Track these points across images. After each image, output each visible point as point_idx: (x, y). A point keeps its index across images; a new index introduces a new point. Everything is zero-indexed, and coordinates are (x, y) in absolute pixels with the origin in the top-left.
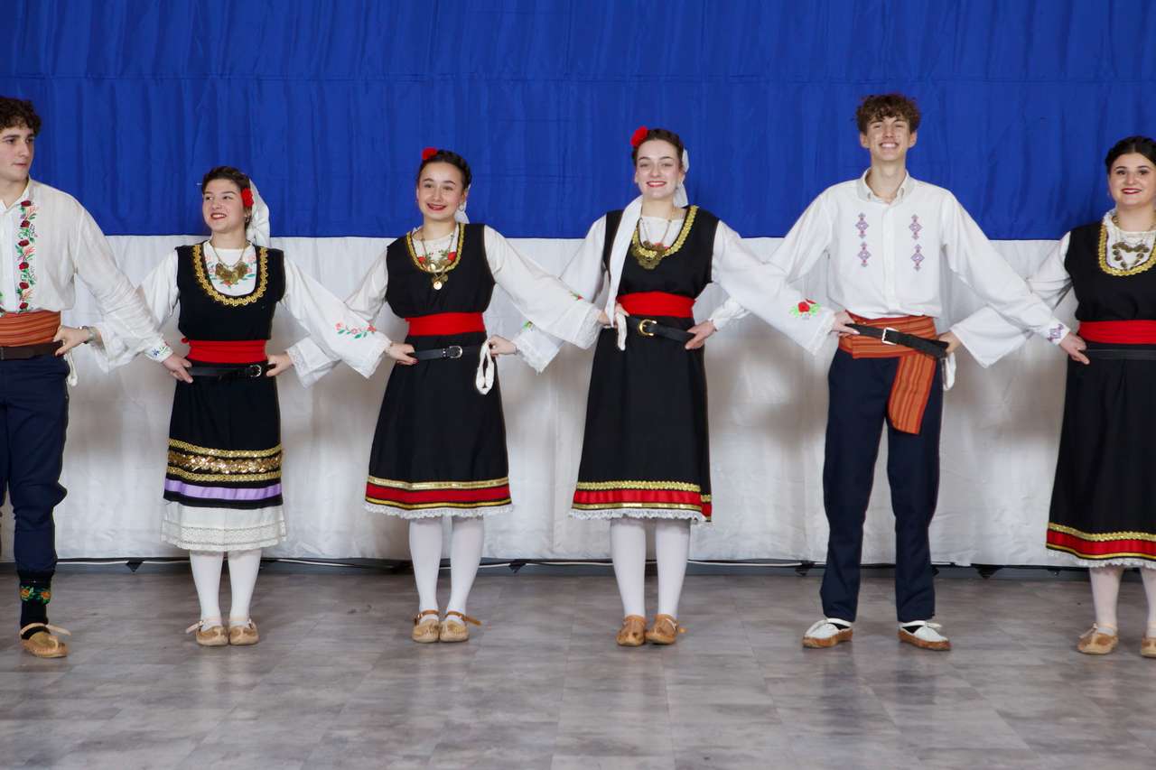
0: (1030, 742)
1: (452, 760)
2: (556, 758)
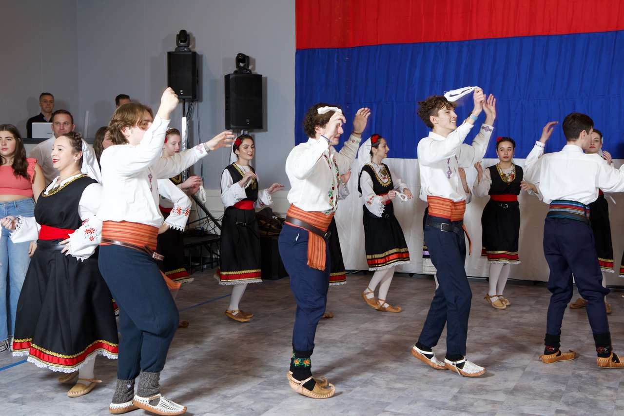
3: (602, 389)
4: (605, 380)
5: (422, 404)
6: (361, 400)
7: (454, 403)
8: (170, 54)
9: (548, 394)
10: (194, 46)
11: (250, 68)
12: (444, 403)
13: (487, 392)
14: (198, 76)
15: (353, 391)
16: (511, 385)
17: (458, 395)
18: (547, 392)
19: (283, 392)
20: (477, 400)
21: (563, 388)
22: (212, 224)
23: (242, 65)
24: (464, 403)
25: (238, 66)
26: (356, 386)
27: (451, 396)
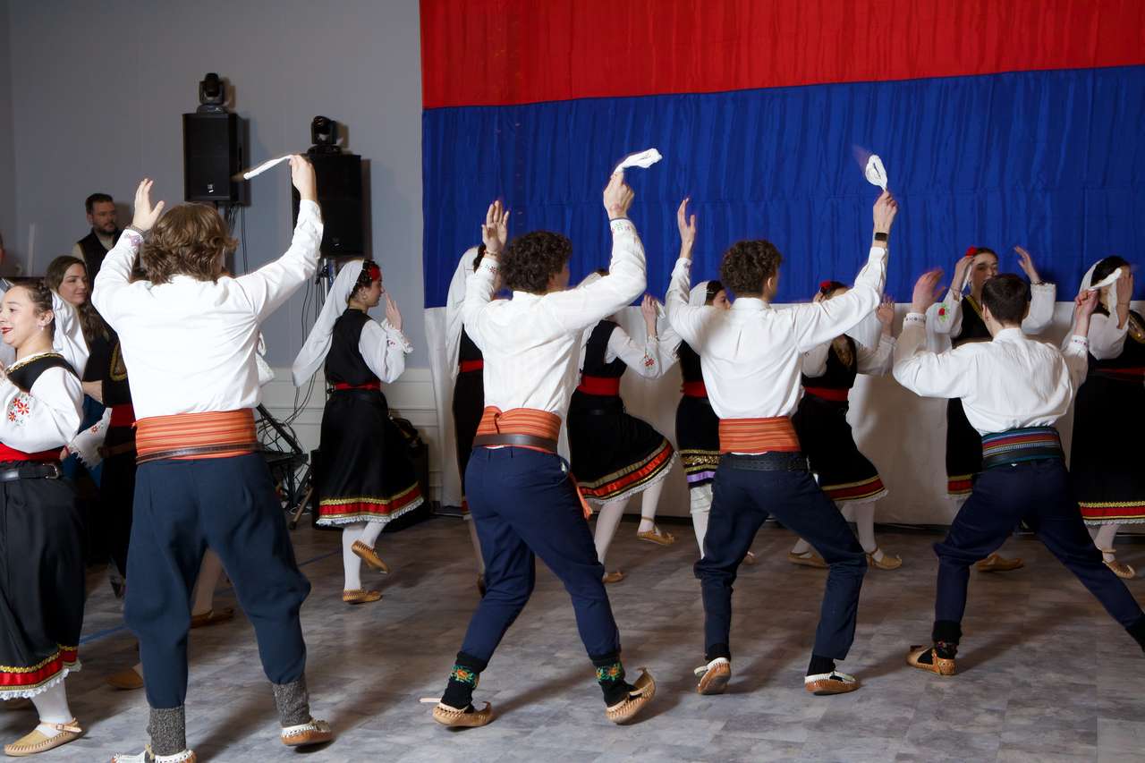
1: (1021, 716)
3: (977, 714)
4: (982, 696)
5: (658, 752)
6: (548, 749)
7: (715, 749)
8: (187, 117)
9: (883, 727)
10: (233, 104)
11: (339, 142)
12: (697, 750)
13: (775, 726)
14: (240, 159)
15: (532, 734)
16: (818, 712)
17: (724, 733)
18: (881, 722)
19: (402, 740)
20: (756, 742)
21: (910, 715)
22: (273, 432)
23: (322, 137)
24: (733, 748)
25: (315, 139)
26: (539, 724)
27: (710, 736)
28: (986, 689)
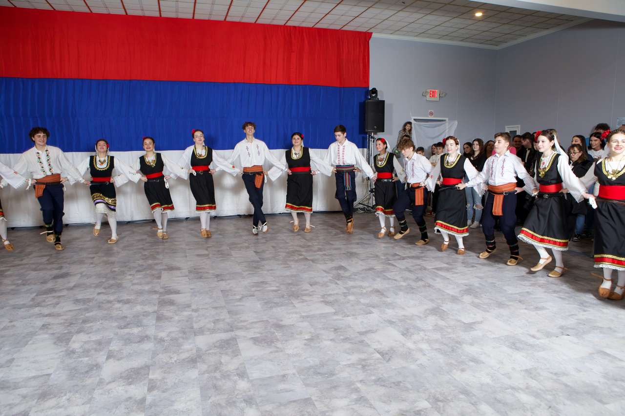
0: (259, 258)
1: (139, 275)
2: (163, 272)
3: (126, 276)
4: (128, 271)
5: (7, 308)
7: (31, 303)
9: (94, 285)
12: (24, 304)
13: (55, 291)
16: (72, 285)
20: (48, 298)
21: (104, 280)
24: (39, 301)
27: (30, 299)
28: (130, 268)
